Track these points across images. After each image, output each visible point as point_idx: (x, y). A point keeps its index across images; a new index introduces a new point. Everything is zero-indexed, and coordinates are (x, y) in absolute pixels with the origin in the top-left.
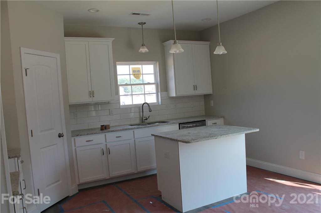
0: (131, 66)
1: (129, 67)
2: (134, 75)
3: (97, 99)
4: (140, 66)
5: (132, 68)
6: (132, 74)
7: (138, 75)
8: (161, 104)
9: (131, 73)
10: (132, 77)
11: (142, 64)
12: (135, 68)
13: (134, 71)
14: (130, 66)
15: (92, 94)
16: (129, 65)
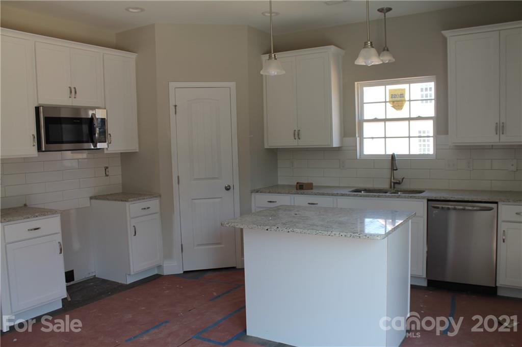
0: (389, 87)
1: (385, 87)
2: (393, 102)
3: (305, 142)
4: (405, 86)
5: (389, 90)
6: (389, 102)
7: (401, 102)
8: (436, 159)
9: (388, 100)
10: (389, 105)
11: (410, 83)
12: (396, 90)
13: (392, 96)
14: (387, 86)
15: (297, 135)
16: (385, 84)
